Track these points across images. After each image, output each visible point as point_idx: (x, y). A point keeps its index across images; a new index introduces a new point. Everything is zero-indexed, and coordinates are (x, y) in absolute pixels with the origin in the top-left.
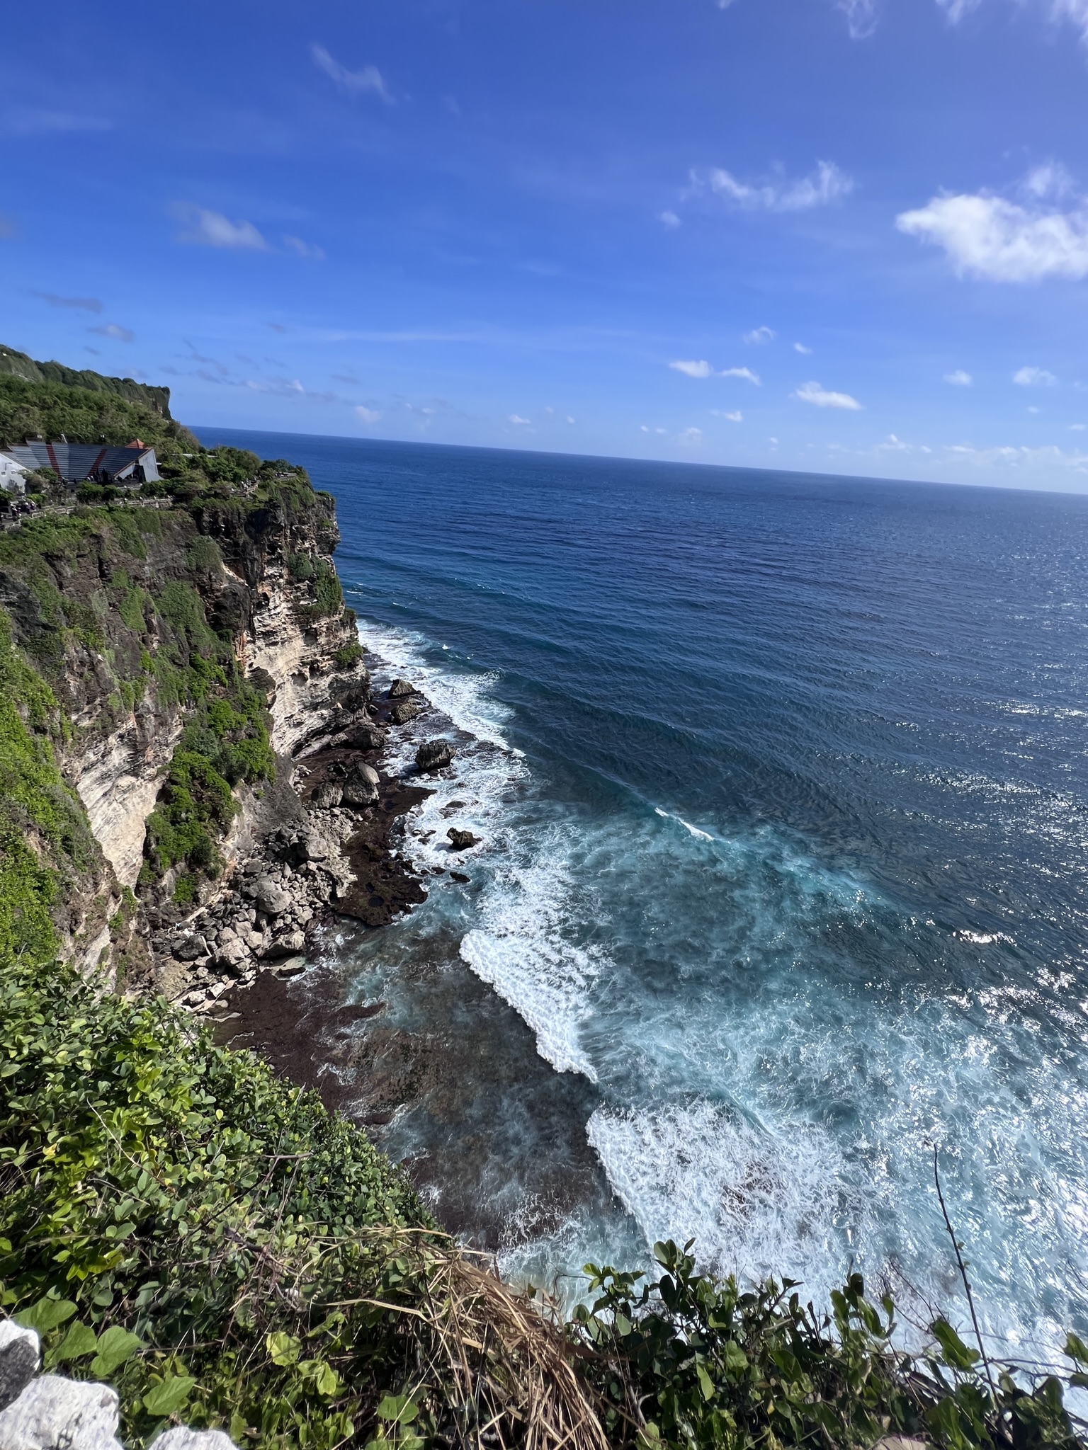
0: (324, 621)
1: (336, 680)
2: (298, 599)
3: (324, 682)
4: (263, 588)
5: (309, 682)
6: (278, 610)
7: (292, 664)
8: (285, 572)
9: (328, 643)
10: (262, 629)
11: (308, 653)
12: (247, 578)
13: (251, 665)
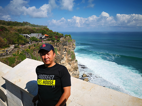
0: (72, 62)
2: (68, 58)
4: (63, 56)
8: (67, 53)
9: (73, 66)
12: (61, 54)
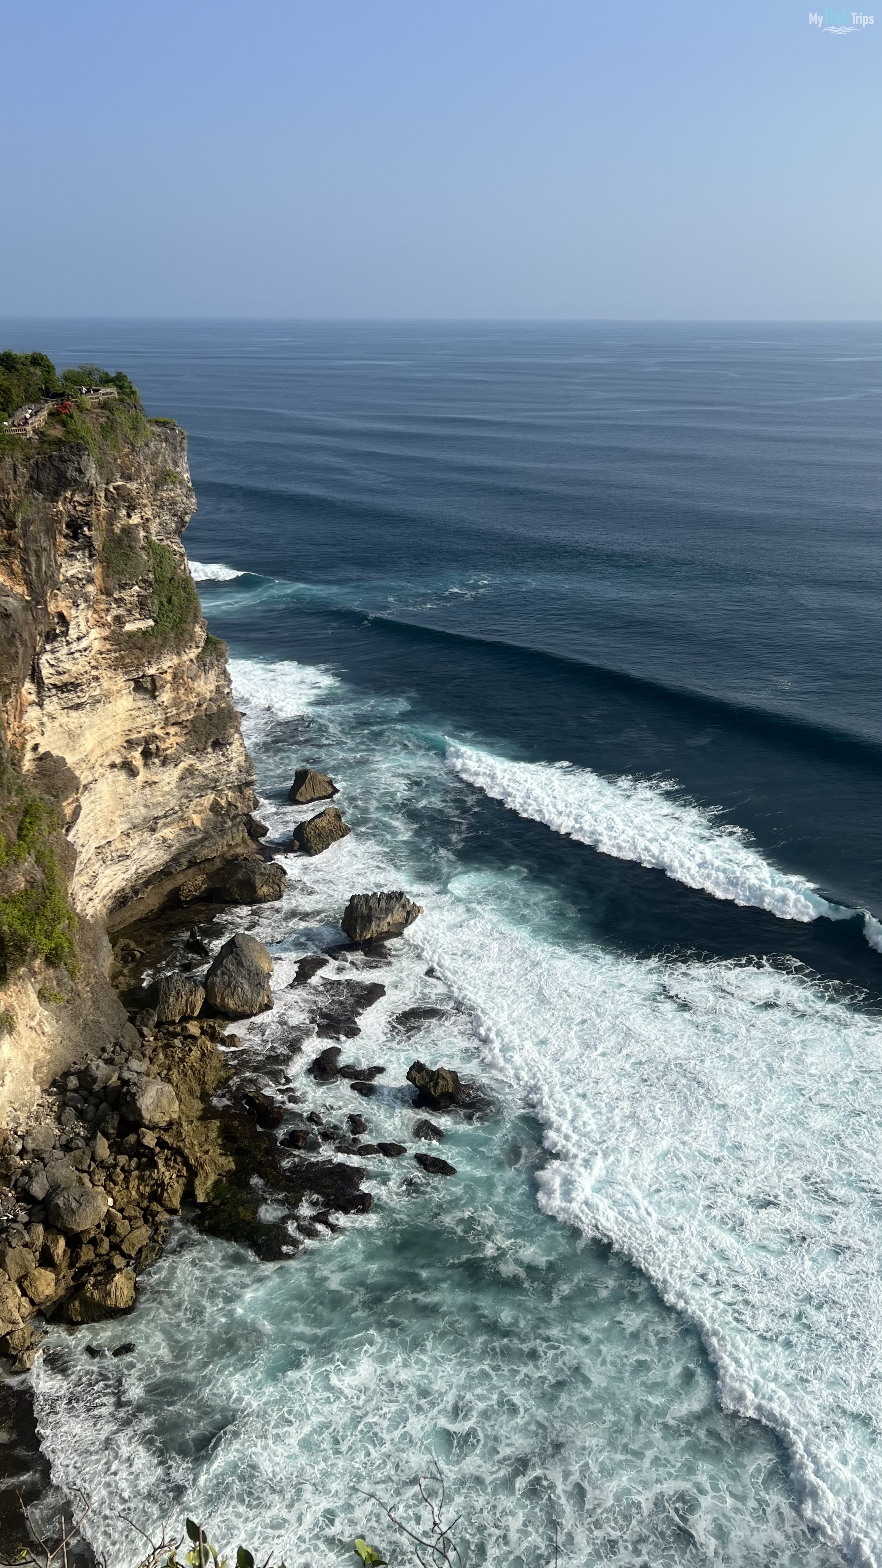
0: (169, 662)
1: (190, 771)
2: (119, 621)
3: (169, 777)
4: (57, 603)
5: (140, 778)
6: (84, 643)
7: (109, 745)
8: (96, 571)
9: (176, 703)
10: (56, 680)
11: (139, 722)
12: (29, 583)
13: (35, 748)
